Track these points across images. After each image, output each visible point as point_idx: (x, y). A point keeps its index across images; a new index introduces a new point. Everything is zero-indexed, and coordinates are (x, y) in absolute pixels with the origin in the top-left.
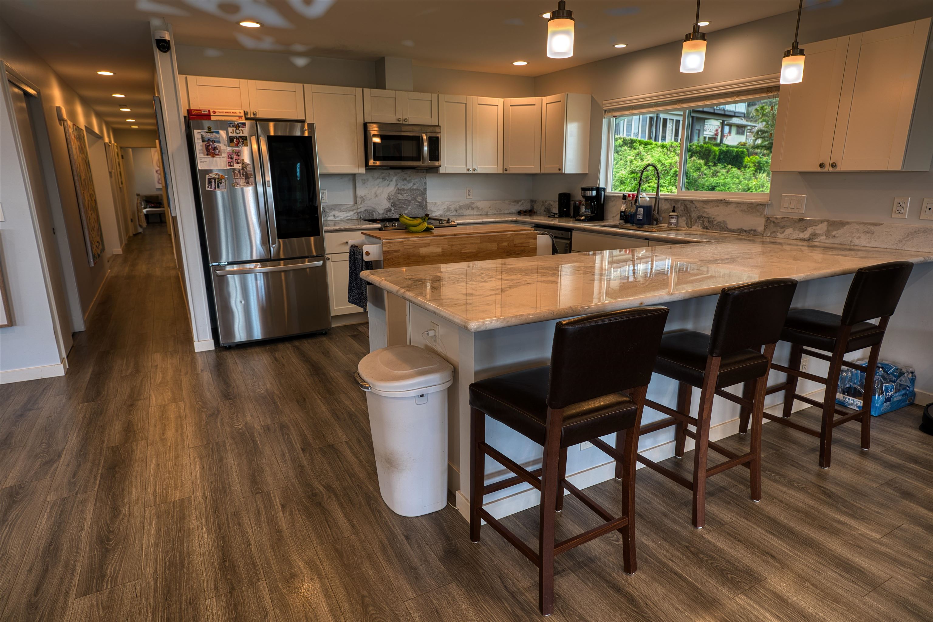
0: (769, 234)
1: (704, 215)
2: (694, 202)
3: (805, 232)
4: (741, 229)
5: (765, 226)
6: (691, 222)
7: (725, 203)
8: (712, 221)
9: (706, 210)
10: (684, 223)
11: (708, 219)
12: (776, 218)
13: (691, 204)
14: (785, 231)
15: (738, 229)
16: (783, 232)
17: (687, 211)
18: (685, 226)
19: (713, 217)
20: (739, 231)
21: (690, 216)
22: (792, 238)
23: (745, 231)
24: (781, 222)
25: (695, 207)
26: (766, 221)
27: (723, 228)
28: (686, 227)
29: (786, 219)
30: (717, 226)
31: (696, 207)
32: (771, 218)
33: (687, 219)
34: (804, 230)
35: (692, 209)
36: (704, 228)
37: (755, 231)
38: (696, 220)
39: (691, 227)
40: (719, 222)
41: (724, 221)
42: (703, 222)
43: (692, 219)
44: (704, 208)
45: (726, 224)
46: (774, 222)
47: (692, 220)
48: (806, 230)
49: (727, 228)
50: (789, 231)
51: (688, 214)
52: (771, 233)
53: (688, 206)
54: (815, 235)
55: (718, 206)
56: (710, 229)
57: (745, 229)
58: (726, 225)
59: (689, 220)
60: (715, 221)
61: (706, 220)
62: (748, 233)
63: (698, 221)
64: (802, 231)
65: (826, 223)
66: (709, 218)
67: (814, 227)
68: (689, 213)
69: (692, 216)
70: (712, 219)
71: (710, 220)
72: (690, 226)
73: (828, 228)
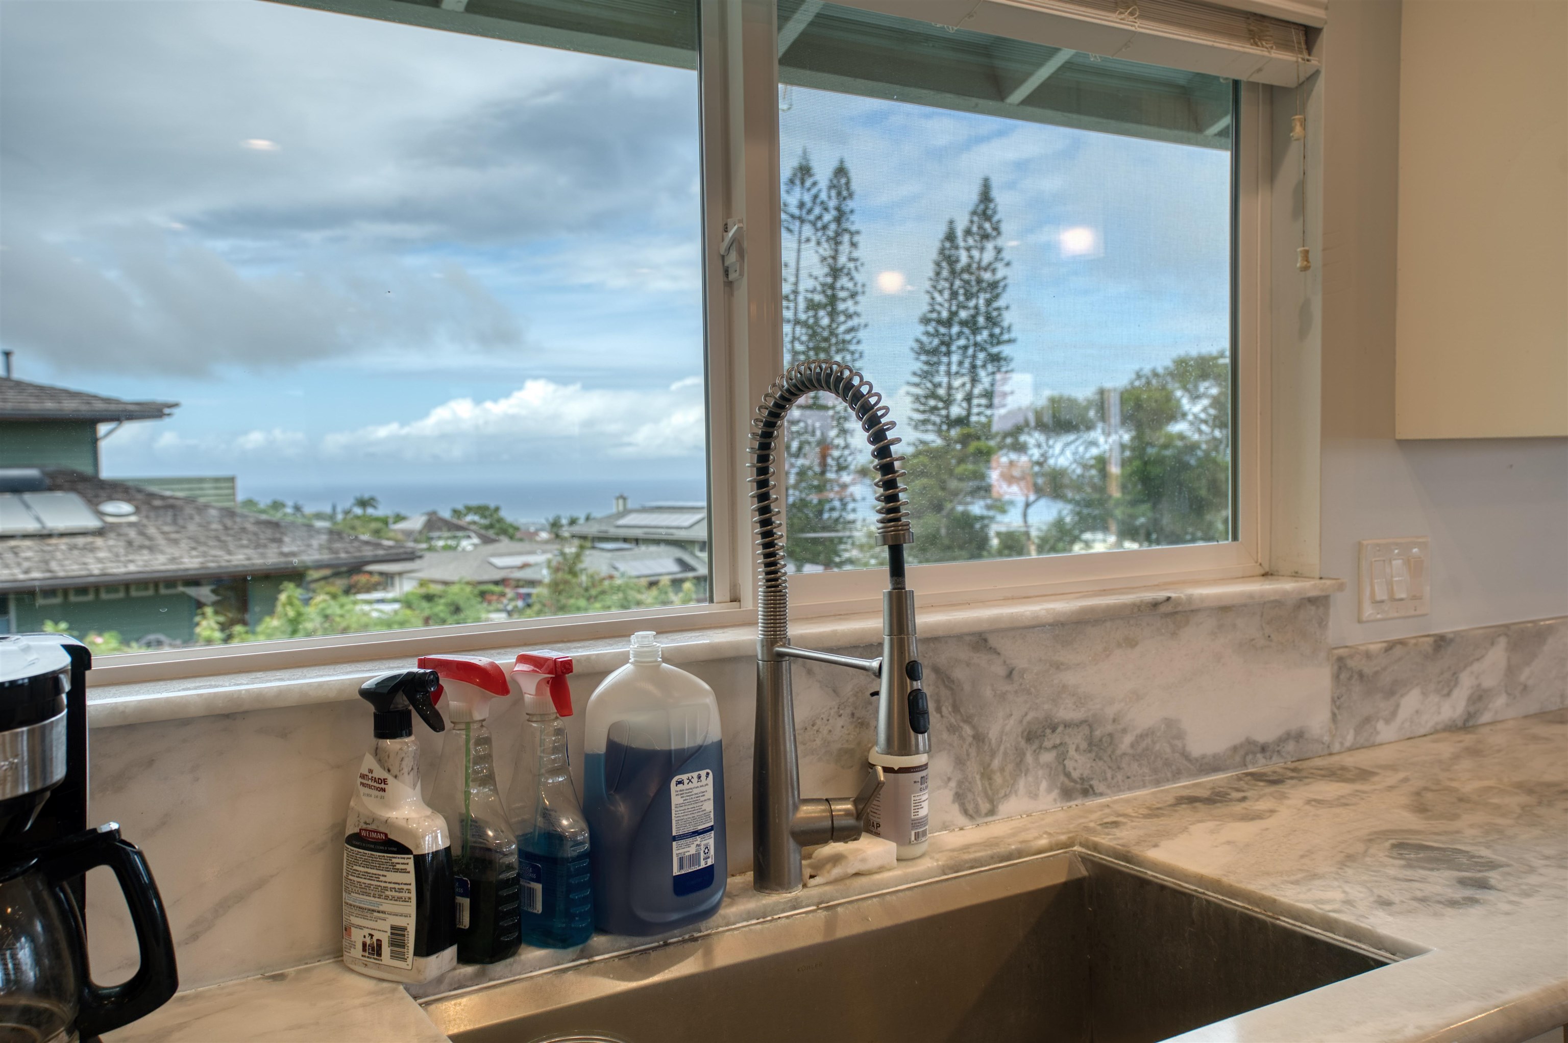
0: (1350, 739)
1: (1066, 712)
2: (993, 641)
3: (1456, 693)
4: (1250, 742)
5: (1333, 701)
6: (987, 774)
7: (1167, 615)
8: (1111, 735)
9: (1070, 678)
10: (947, 795)
11: (1086, 730)
12: (1368, 656)
13: (981, 659)
14: (1398, 706)
15: (1235, 749)
16: (1394, 714)
17: (956, 709)
18: (954, 814)
19: (1110, 712)
20: (1238, 759)
21: (979, 738)
22: (1422, 731)
23: (1264, 749)
24: (1384, 669)
25: (1001, 671)
26: (1336, 677)
27: (1167, 763)
28: (961, 820)
29: (1398, 651)
30: (1136, 757)
31: (1010, 675)
32: (1351, 656)
33: (960, 762)
34: (1448, 687)
35: (988, 693)
36: (1067, 794)
37: (1299, 736)
38: (1021, 755)
39: (992, 812)
40: (1142, 737)
41: (1170, 723)
42: (1062, 758)
43: (993, 754)
44: (1058, 666)
45: (1180, 736)
46: (1361, 675)
47: (996, 763)
48: (1457, 683)
49: (1186, 756)
50: (1411, 701)
51: (968, 731)
52: (1358, 730)
53: (959, 674)
54: (1480, 698)
55: (1131, 643)
56: (1100, 787)
57: (1262, 737)
58: (1179, 743)
59: (973, 768)
60: (1124, 731)
61: (1075, 740)
62: (1275, 758)
63: (1029, 758)
64: (1445, 691)
65: (1502, 642)
66: (1088, 723)
67: (1476, 667)
68: (968, 720)
69: (993, 734)
70: (1110, 728)
71: (1098, 733)
72: (985, 806)
73: (1509, 659)
